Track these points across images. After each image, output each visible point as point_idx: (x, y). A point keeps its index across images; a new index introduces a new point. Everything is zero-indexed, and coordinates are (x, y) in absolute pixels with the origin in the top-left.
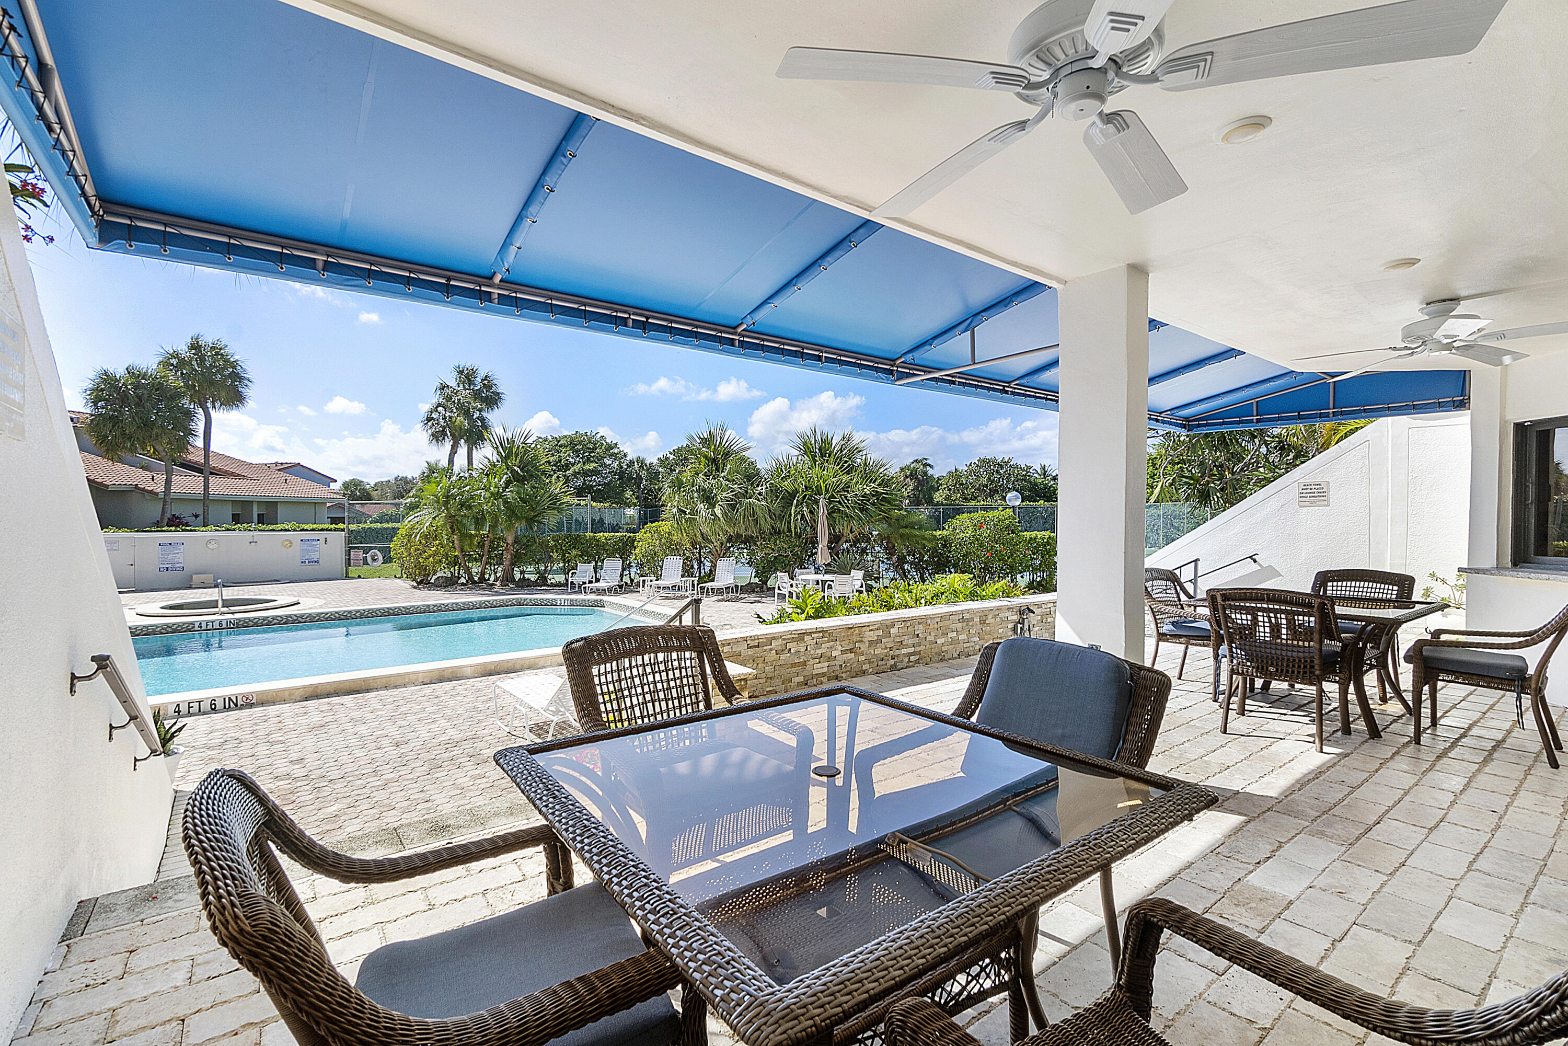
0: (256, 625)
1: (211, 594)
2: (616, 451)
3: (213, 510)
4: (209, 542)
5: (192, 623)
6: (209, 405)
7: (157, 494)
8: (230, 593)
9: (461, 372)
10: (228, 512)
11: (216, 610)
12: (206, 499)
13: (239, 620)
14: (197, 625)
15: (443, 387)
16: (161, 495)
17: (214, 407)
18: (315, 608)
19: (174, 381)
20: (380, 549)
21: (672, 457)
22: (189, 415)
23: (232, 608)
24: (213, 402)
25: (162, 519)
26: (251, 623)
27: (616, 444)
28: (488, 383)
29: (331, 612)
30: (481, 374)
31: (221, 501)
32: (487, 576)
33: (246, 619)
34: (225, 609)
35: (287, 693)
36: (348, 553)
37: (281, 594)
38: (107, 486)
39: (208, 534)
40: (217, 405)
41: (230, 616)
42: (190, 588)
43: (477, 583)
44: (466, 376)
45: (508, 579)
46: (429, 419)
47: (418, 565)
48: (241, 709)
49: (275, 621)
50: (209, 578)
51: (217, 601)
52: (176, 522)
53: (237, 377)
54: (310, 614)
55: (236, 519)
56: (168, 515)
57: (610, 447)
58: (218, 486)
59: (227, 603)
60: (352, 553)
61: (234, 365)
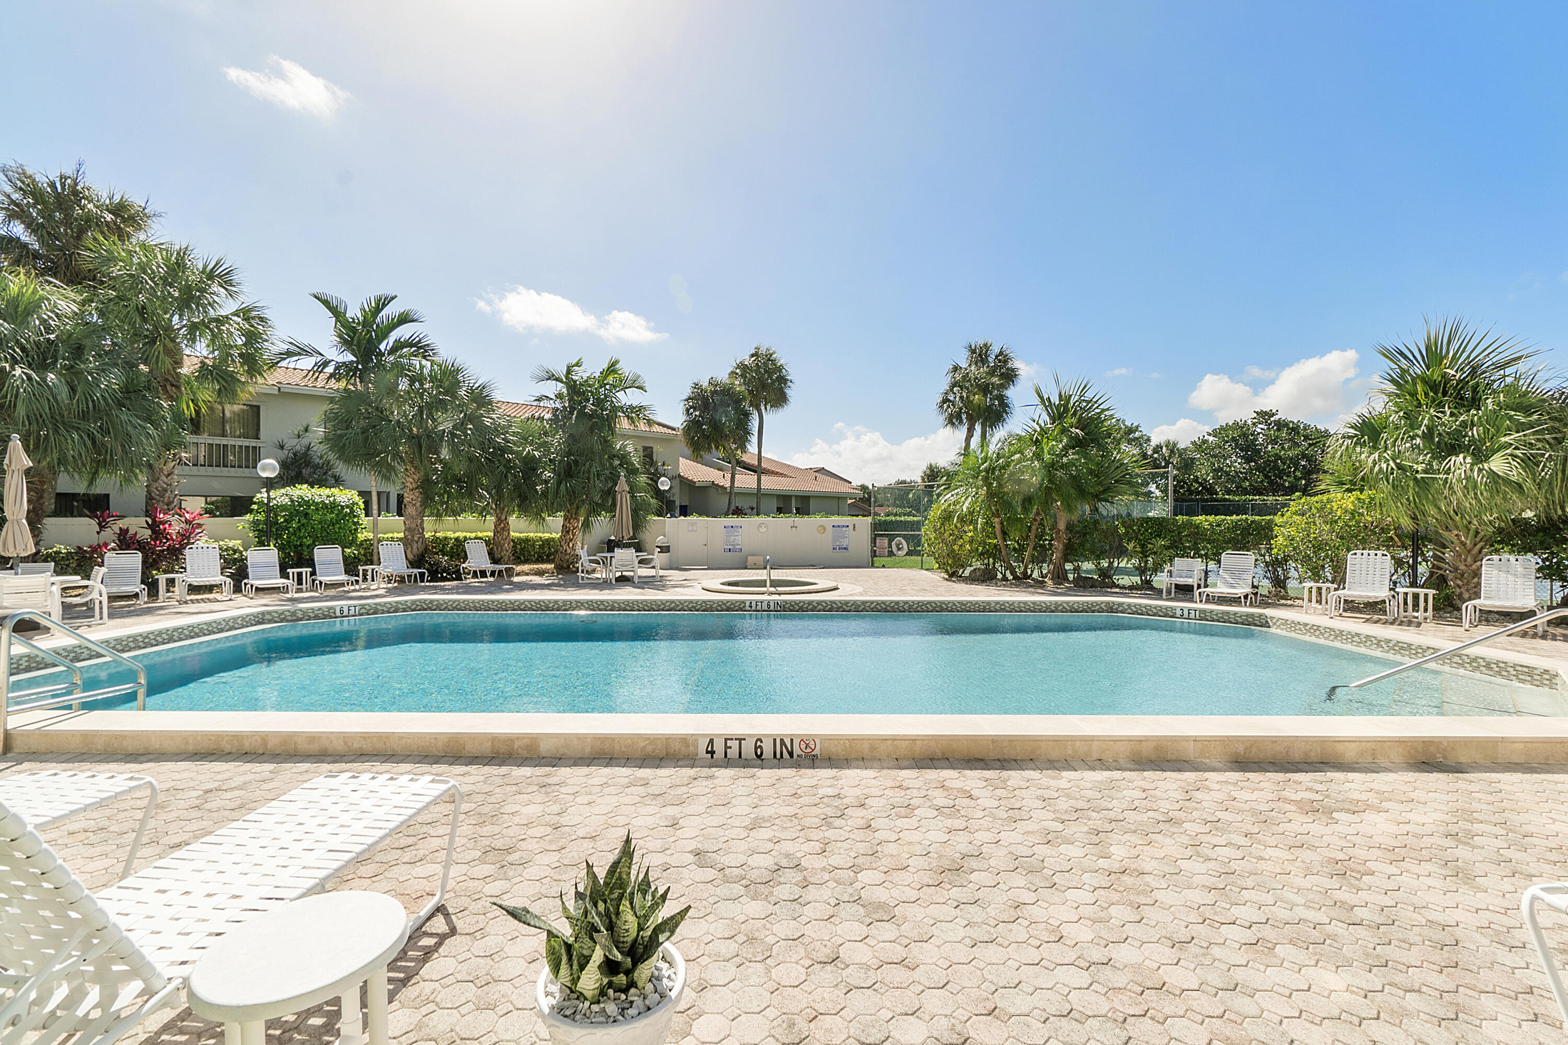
0: (801, 609)
1: (761, 575)
2: (1137, 434)
3: (764, 503)
4: (760, 526)
5: (743, 602)
6: (763, 408)
7: (726, 489)
8: (777, 574)
9: (973, 352)
10: (774, 504)
11: (764, 589)
12: (759, 494)
13: (785, 602)
14: (748, 604)
15: (956, 369)
16: (728, 490)
17: (766, 409)
18: (856, 595)
19: (739, 386)
20: (904, 537)
21: (1211, 439)
22: (747, 415)
23: (779, 589)
24: (765, 405)
25: (729, 509)
26: (797, 607)
27: (1137, 427)
28: (1003, 358)
29: (877, 602)
30: (995, 350)
31: (770, 495)
32: (1029, 571)
33: (791, 601)
34: (772, 589)
35: (866, 745)
36: (874, 542)
37: (822, 578)
38: (695, 483)
39: (761, 519)
40: (768, 407)
41: (776, 597)
42: (746, 568)
43: (1021, 579)
44: (980, 354)
45: (1059, 577)
46: (945, 401)
47: (952, 554)
48: (798, 766)
49: (820, 607)
50: (759, 560)
51: (766, 581)
52: (738, 512)
53: (783, 380)
54: (855, 602)
55: (780, 510)
56: (733, 507)
57: (1130, 431)
58: (768, 483)
59: (775, 583)
60: (878, 541)
61: (780, 369)
